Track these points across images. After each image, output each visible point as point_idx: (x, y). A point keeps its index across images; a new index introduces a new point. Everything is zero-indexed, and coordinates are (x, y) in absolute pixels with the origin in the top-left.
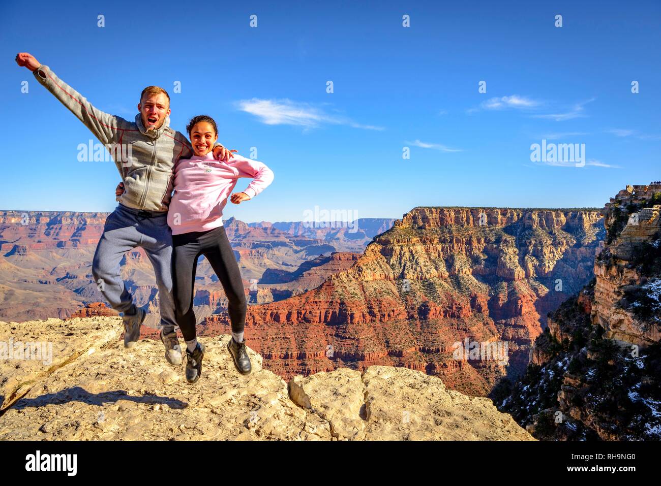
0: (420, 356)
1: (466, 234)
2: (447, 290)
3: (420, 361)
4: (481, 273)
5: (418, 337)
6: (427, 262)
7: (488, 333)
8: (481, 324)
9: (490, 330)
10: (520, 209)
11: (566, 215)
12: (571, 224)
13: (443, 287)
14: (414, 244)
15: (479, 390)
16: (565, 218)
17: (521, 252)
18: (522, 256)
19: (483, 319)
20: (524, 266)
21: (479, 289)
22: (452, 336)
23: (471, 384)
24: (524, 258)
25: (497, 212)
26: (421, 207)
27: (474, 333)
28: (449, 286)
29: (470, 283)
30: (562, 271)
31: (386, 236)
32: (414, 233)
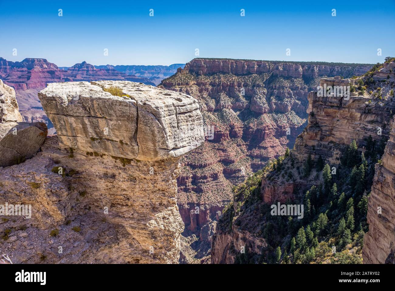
0: (188, 170)
1: (231, 79)
2: (213, 121)
3: (187, 174)
4: (239, 108)
5: (188, 156)
6: (200, 100)
7: (240, 152)
8: (235, 145)
9: (241, 150)
10: (271, 62)
11: (303, 67)
12: (306, 74)
13: (211, 118)
14: (191, 86)
15: (228, 193)
16: (302, 69)
17: (269, 94)
18: (269, 96)
19: (238, 142)
20: (269, 104)
21: (237, 120)
22: (213, 154)
23: (224, 189)
24: (270, 98)
25: (254, 64)
26: (199, 58)
27: (229, 152)
28: (215, 118)
29: (230, 115)
30: (296, 108)
31: (170, 80)
32: (193, 77)
